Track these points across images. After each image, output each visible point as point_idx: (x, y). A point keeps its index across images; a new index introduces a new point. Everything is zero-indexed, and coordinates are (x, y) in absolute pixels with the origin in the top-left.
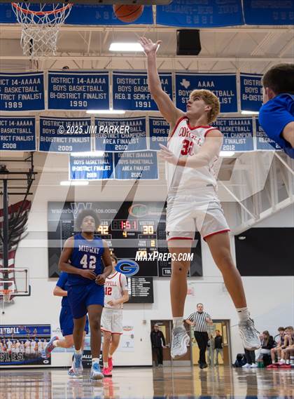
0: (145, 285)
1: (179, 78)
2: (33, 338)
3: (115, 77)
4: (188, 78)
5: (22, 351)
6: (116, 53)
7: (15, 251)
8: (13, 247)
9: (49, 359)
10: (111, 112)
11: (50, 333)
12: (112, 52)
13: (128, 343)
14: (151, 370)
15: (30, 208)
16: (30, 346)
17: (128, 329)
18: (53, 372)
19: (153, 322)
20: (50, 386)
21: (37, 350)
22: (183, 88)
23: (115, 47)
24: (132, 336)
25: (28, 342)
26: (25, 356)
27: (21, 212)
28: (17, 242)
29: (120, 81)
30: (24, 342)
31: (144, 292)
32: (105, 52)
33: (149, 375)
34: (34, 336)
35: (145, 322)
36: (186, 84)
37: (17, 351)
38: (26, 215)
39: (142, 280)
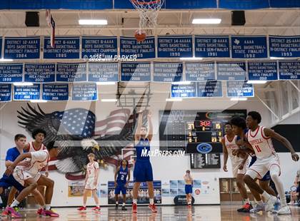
0: (215, 158)
1: (233, 39)
3: (196, 39)
4: (238, 39)
6: (197, 25)
9: (161, 200)
10: (194, 58)
11: (160, 185)
12: (194, 25)
13: (206, 191)
14: (219, 207)
17: (205, 183)
18: (163, 208)
19: (221, 179)
20: (161, 216)
22: (236, 44)
23: (196, 21)
24: (208, 187)
29: (199, 41)
30: (146, 191)
31: (215, 162)
32: (190, 24)
33: (218, 209)
35: (216, 179)
36: (237, 42)
37: (142, 196)
39: (214, 155)
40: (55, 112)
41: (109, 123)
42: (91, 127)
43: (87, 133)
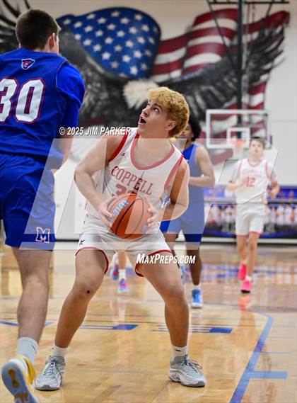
2: (288, 204)
5: (273, 220)
7: (265, 83)
8: (263, 78)
15: (287, 22)
16: (284, 213)
21: (293, 219)
25: (281, 209)
26: (276, 227)
27: (276, 27)
28: (268, 71)
30: (276, 208)
34: (290, 200)
38: (282, 32)
40: (64, 18)
41: (192, 43)
42: (148, 53)
43: (139, 67)
